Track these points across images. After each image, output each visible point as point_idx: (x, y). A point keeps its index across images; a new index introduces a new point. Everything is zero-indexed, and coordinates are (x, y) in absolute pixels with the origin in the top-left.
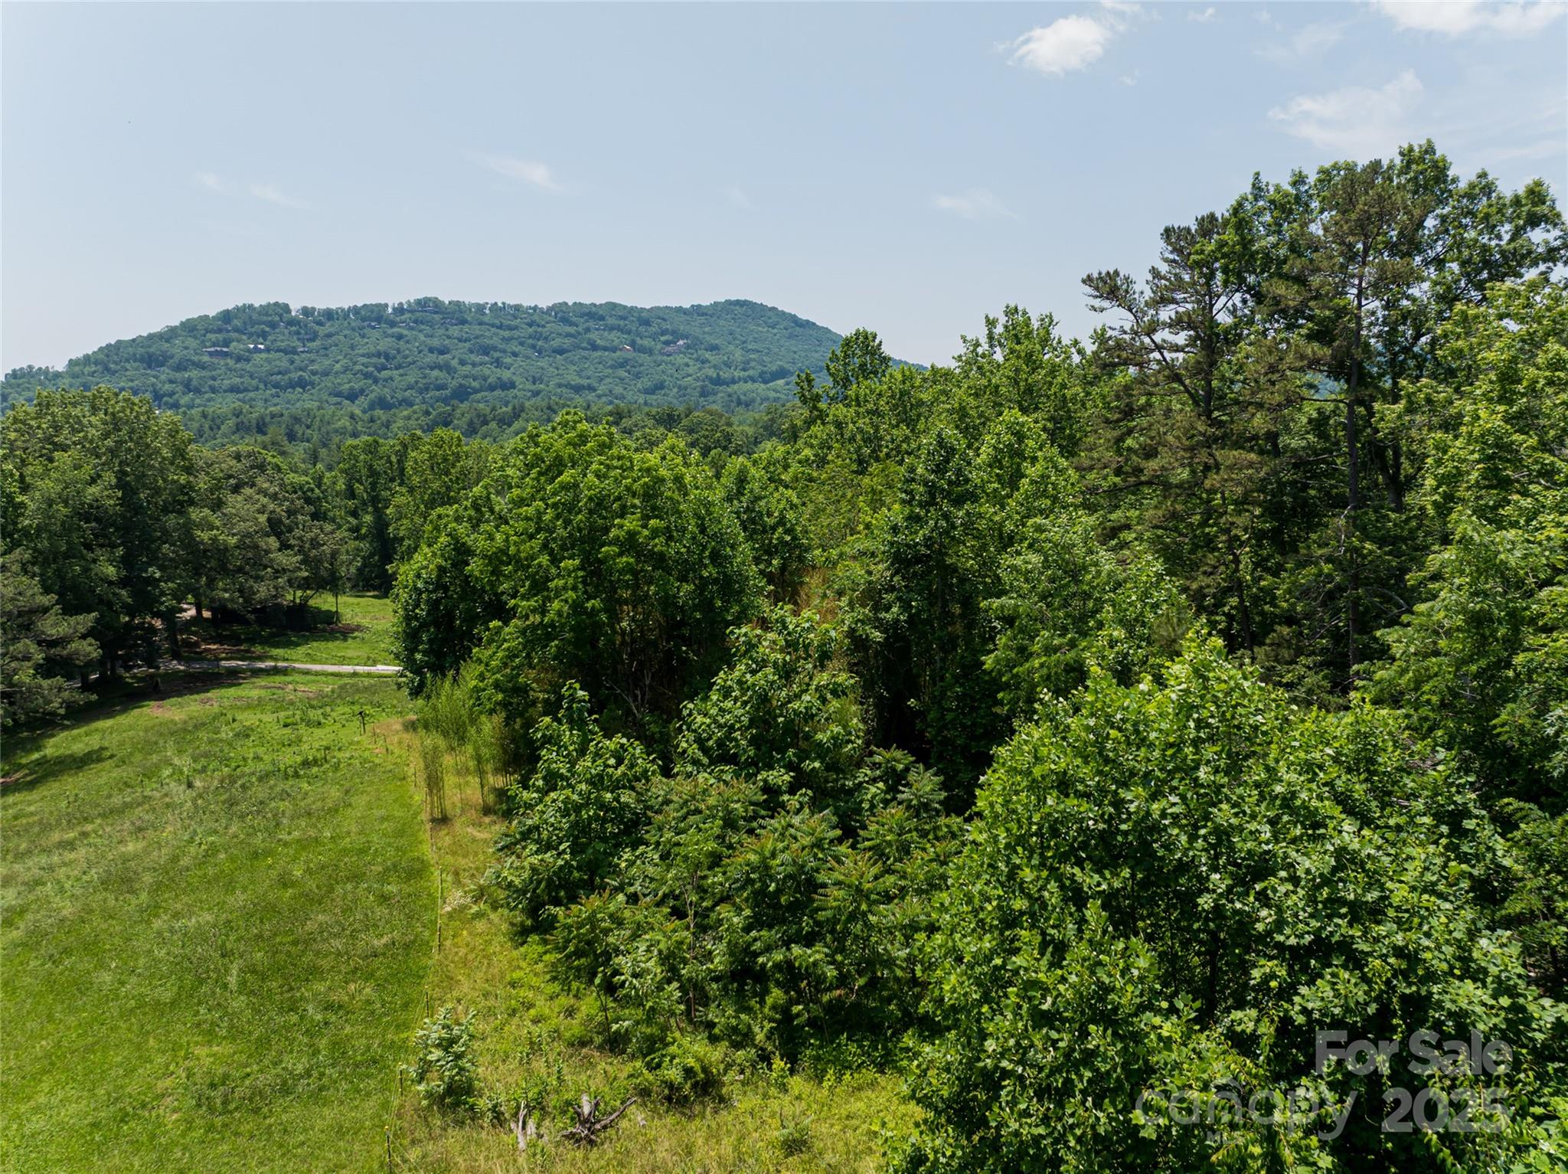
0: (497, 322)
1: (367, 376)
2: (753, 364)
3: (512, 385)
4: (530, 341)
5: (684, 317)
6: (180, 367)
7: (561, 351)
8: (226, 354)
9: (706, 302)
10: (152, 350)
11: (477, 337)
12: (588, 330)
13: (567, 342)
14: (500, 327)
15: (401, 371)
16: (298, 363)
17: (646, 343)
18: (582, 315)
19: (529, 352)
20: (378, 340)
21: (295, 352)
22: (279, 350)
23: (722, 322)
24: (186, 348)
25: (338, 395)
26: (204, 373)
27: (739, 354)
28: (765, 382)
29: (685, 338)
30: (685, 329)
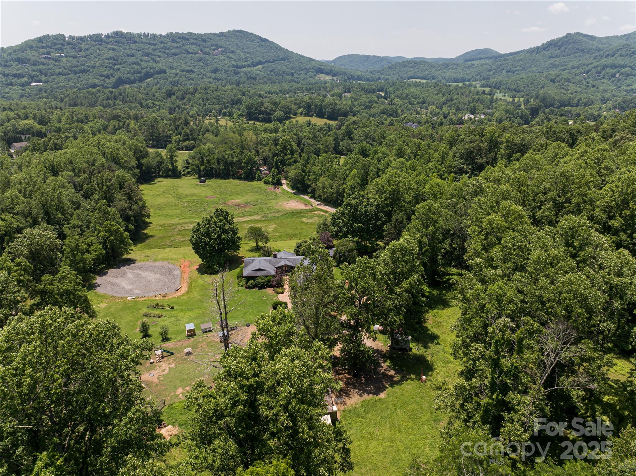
0: (148, 42)
1: (111, 68)
2: (249, 59)
3: (164, 72)
4: (163, 50)
5: (218, 38)
6: (35, 64)
7: (176, 55)
8: (50, 58)
9: (225, 31)
10: (20, 56)
11: (143, 49)
12: (184, 45)
13: (177, 51)
14: (149, 44)
15: (122, 66)
16: (81, 63)
17: (206, 50)
18: (180, 38)
19: (164, 55)
20: (106, 52)
21: (77, 57)
22: (70, 57)
23: (233, 40)
24: (34, 56)
26: (45, 67)
27: (242, 54)
28: (254, 66)
29: (221, 47)
30: (219, 43)
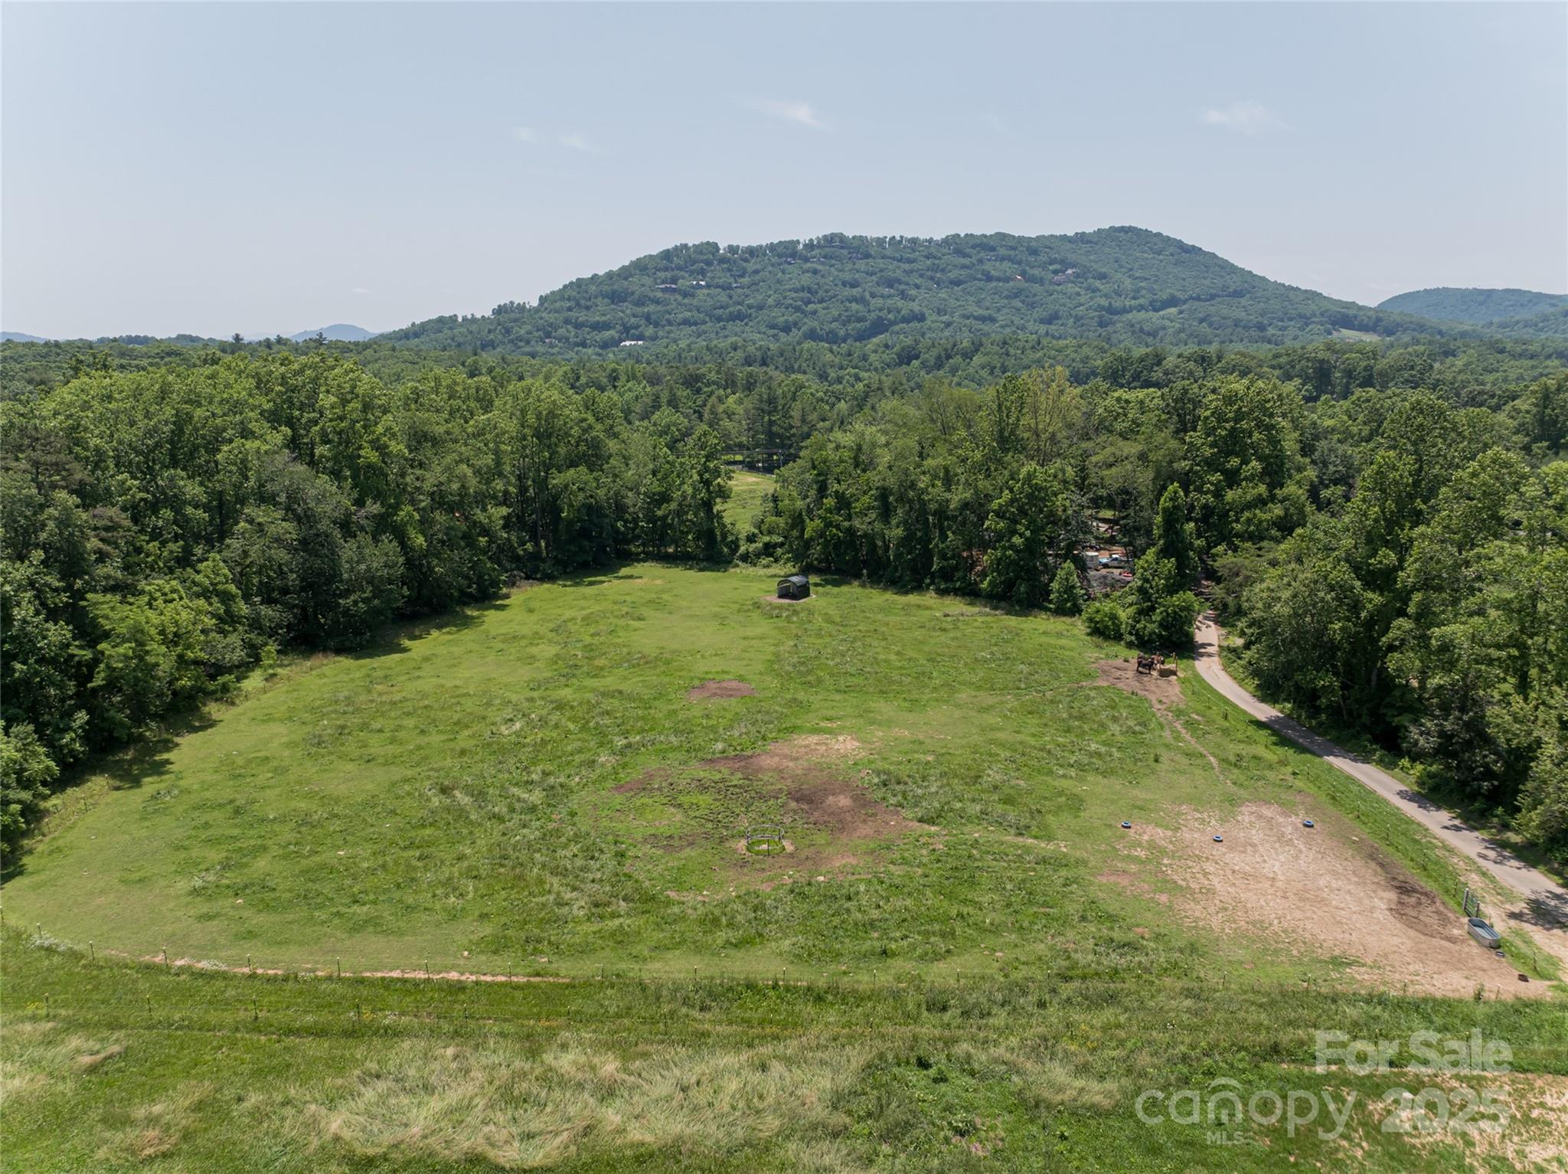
0: (897, 255)
1: (797, 309)
2: (1144, 292)
3: (921, 318)
4: (929, 273)
5: (1069, 246)
7: (957, 283)
8: (674, 290)
9: (1089, 229)
11: (882, 271)
12: (980, 261)
13: (963, 274)
14: (900, 261)
15: (824, 304)
16: (735, 298)
17: (1036, 272)
18: (974, 247)
19: (930, 283)
20: (797, 276)
21: (730, 288)
22: (718, 287)
23: (1107, 250)
24: (644, 286)
25: (773, 327)
26: (659, 308)
27: (1128, 282)
28: (1156, 310)
29: (1073, 266)
30: (1071, 257)
